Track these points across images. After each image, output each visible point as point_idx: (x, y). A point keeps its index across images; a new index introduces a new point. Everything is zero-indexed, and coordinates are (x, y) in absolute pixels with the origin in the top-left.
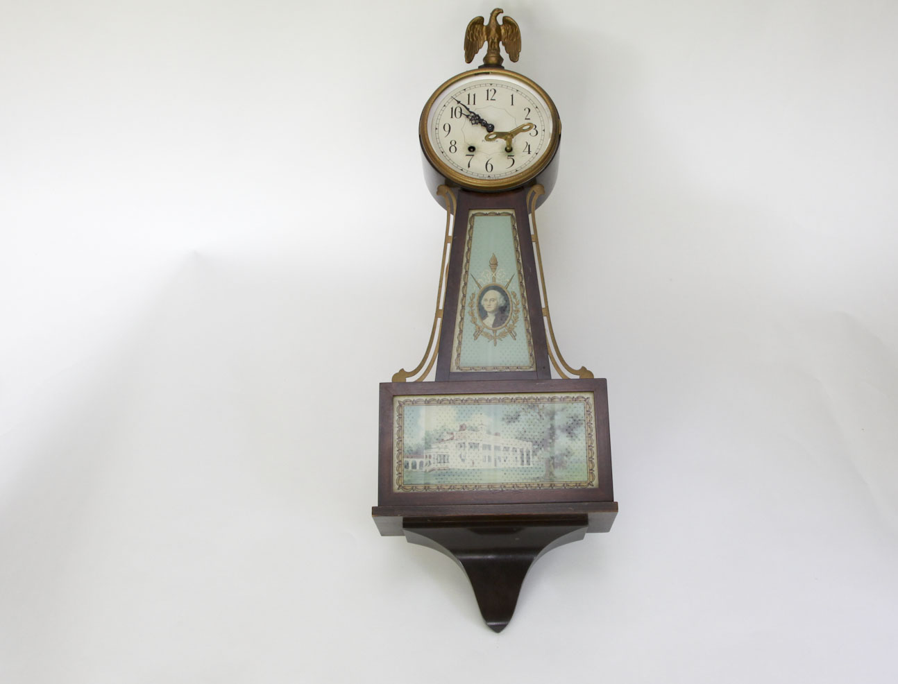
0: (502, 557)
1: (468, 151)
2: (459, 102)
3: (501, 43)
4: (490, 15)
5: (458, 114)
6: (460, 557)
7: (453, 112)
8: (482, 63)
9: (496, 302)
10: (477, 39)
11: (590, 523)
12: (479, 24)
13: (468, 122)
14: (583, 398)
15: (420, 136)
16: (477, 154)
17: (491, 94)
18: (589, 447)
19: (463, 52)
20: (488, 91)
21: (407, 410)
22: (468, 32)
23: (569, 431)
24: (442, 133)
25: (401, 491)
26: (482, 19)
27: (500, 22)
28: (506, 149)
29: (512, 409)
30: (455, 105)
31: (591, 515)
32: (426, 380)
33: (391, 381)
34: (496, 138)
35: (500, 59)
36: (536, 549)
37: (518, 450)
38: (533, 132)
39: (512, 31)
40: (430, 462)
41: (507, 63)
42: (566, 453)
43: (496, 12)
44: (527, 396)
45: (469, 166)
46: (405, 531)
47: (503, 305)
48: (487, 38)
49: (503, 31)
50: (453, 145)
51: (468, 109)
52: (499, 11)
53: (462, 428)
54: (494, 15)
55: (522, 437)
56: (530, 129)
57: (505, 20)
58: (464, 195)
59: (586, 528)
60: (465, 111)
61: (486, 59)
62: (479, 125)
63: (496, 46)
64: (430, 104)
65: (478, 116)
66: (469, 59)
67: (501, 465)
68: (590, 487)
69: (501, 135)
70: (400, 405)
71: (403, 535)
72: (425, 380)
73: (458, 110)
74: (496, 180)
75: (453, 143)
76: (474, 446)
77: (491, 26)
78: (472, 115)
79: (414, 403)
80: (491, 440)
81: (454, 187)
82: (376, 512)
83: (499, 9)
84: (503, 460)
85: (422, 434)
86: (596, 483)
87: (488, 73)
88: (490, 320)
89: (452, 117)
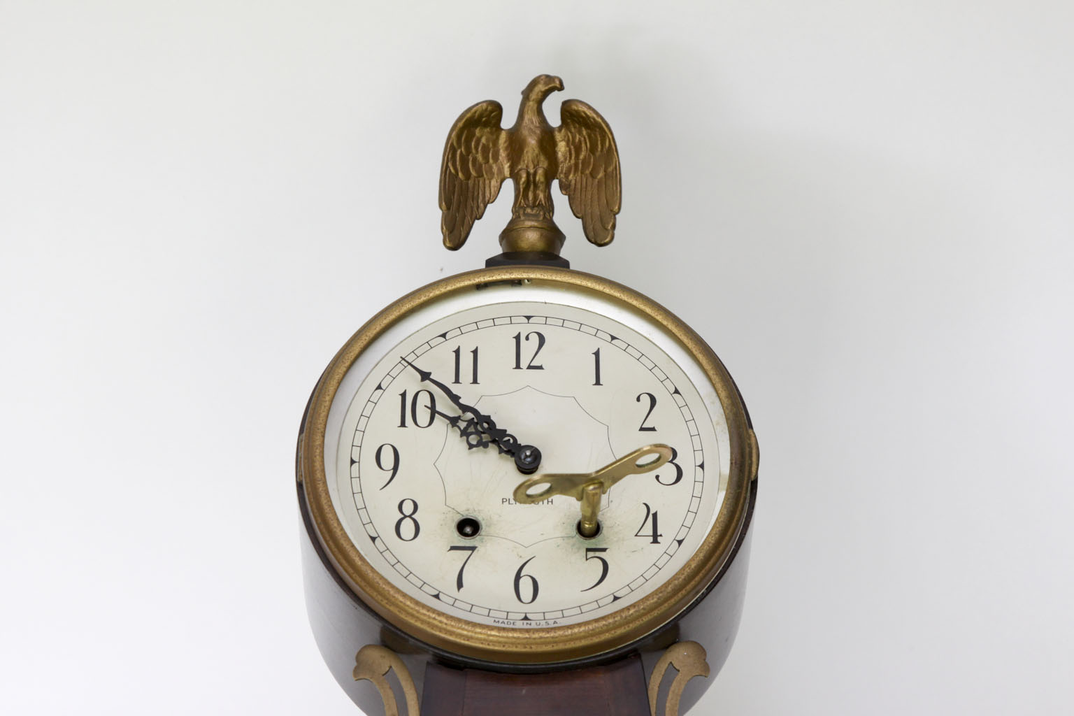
1: (456, 534)
2: (425, 376)
3: (555, 184)
4: (520, 97)
5: (423, 415)
7: (406, 416)
8: (497, 250)
10: (480, 175)
12: (486, 125)
13: (455, 441)
15: (300, 486)
16: (486, 545)
17: (528, 348)
19: (437, 215)
20: (518, 338)
22: (451, 151)
24: (372, 476)
26: (495, 110)
27: (554, 119)
28: (579, 528)
30: (411, 383)
34: (549, 492)
35: (555, 237)
38: (668, 472)
39: (593, 150)
41: (575, 247)
43: (541, 87)
45: (460, 585)
48: (512, 168)
49: (562, 147)
50: (408, 514)
51: (455, 398)
52: (552, 84)
54: (534, 95)
56: (657, 463)
57: (570, 113)
58: (445, 678)
60: (444, 405)
61: (508, 235)
62: (493, 451)
63: (541, 196)
64: (334, 382)
65: (487, 419)
66: (455, 236)
69: (564, 483)
73: (424, 400)
74: (548, 630)
75: (408, 508)
77: (525, 132)
78: (470, 415)
81: (416, 650)
83: (549, 79)
87: (517, 283)
89: (403, 424)
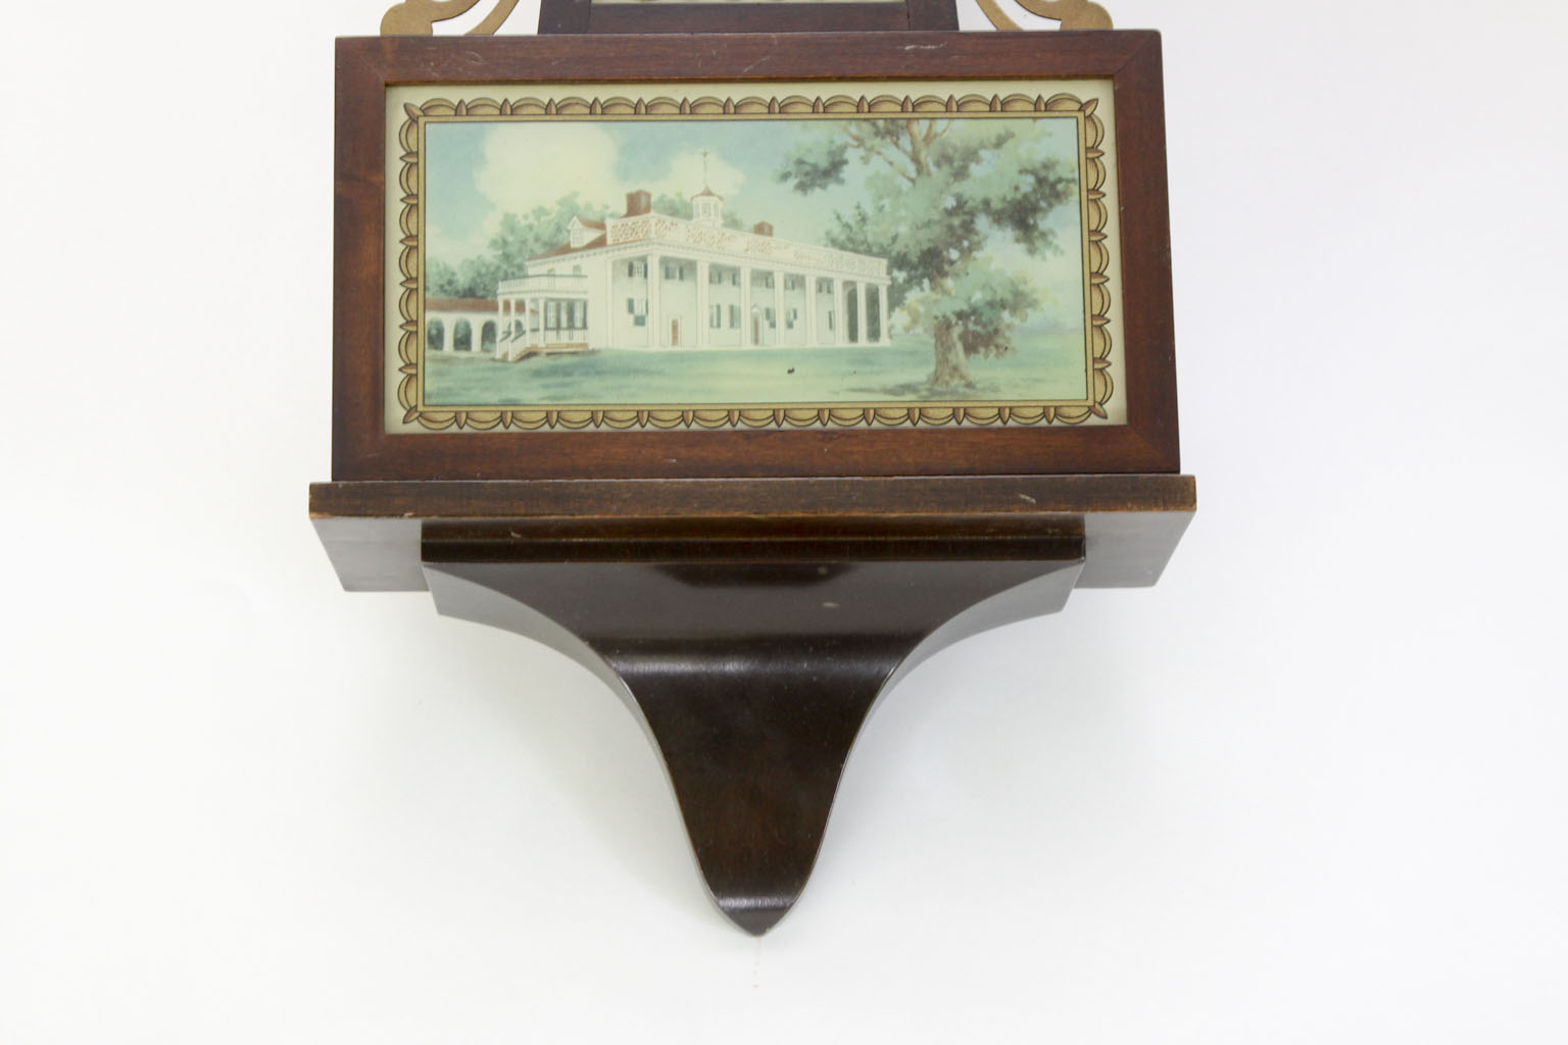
0: (774, 668)
6: (624, 666)
11: (1091, 553)
14: (1073, 99)
18: (1094, 279)
21: (438, 136)
23: (1022, 217)
25: (415, 427)
29: (812, 138)
31: (1096, 523)
32: (508, 29)
33: (375, 32)
36: (898, 643)
37: (838, 288)
40: (519, 325)
42: (1009, 297)
44: (871, 91)
46: (432, 574)
53: (636, 205)
55: (851, 242)
59: (1074, 570)
67: (778, 339)
68: (1094, 420)
70: (413, 120)
71: (425, 588)
72: (505, 30)
76: (678, 270)
79: (463, 111)
80: (740, 250)
82: (324, 501)
84: (781, 321)
85: (492, 227)
86: (1116, 409)
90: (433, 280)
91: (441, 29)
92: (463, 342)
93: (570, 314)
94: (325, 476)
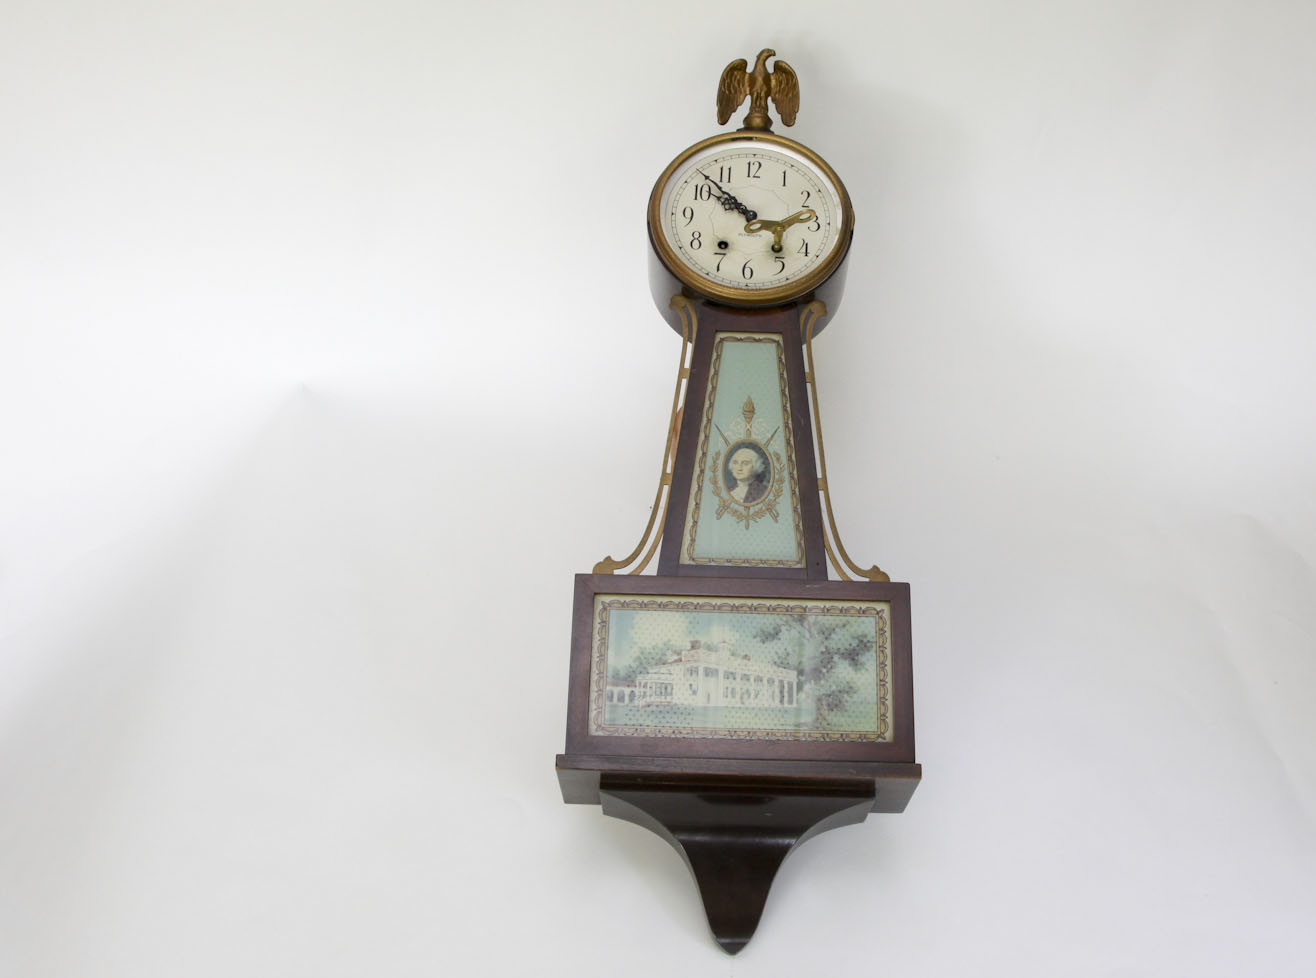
1: (717, 248)
2: (707, 178)
3: (770, 99)
4: (755, 59)
5: (705, 195)
6: (684, 837)
7: (698, 191)
8: (742, 126)
9: (749, 466)
10: (736, 92)
11: (877, 797)
12: (740, 69)
13: (719, 207)
14: (875, 609)
15: (648, 223)
16: (731, 254)
17: (754, 168)
18: (881, 683)
19: (715, 109)
20: (749, 164)
21: (614, 615)
22: (723, 81)
23: (853, 656)
24: (681, 220)
25: (600, 733)
26: (743, 64)
27: (771, 70)
28: (773, 248)
29: (768, 621)
30: (701, 181)
31: (881, 783)
32: (645, 573)
33: (591, 572)
34: (760, 229)
35: (768, 122)
36: (798, 830)
37: (777, 683)
38: (812, 224)
39: (787, 84)
40: (645, 693)
41: (777, 126)
42: (847, 689)
43: (765, 54)
44: (792, 603)
45: (718, 269)
46: (604, 796)
47: (760, 471)
48: (750, 90)
49: (773, 82)
50: (696, 239)
51: (720, 188)
52: (771, 53)
53: (694, 646)
54: (763, 57)
55: (783, 664)
56: (809, 219)
57: (778, 66)
58: (708, 310)
59: (870, 803)
60: (715, 190)
61: (747, 120)
62: (736, 212)
63: (763, 103)
64: (665, 179)
65: (734, 198)
66: (723, 119)
67: (751, 702)
68: (880, 740)
69: (767, 225)
70: (605, 609)
71: (599, 803)
72: (644, 573)
73: (706, 189)
74: (757, 290)
75: (696, 236)
76: (708, 672)
77: (757, 74)
78: (726, 196)
79: (624, 605)
80: (737, 665)
81: (696, 298)
82: (561, 761)
83: (769, 50)
84: (752, 696)
85: (635, 652)
86: (889, 735)
87: (750, 139)
88: (741, 491)
89: (696, 199)
90: (610, 673)
91: (617, 572)
92: (621, 698)
93: (666, 689)
94: (562, 751)
